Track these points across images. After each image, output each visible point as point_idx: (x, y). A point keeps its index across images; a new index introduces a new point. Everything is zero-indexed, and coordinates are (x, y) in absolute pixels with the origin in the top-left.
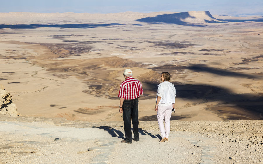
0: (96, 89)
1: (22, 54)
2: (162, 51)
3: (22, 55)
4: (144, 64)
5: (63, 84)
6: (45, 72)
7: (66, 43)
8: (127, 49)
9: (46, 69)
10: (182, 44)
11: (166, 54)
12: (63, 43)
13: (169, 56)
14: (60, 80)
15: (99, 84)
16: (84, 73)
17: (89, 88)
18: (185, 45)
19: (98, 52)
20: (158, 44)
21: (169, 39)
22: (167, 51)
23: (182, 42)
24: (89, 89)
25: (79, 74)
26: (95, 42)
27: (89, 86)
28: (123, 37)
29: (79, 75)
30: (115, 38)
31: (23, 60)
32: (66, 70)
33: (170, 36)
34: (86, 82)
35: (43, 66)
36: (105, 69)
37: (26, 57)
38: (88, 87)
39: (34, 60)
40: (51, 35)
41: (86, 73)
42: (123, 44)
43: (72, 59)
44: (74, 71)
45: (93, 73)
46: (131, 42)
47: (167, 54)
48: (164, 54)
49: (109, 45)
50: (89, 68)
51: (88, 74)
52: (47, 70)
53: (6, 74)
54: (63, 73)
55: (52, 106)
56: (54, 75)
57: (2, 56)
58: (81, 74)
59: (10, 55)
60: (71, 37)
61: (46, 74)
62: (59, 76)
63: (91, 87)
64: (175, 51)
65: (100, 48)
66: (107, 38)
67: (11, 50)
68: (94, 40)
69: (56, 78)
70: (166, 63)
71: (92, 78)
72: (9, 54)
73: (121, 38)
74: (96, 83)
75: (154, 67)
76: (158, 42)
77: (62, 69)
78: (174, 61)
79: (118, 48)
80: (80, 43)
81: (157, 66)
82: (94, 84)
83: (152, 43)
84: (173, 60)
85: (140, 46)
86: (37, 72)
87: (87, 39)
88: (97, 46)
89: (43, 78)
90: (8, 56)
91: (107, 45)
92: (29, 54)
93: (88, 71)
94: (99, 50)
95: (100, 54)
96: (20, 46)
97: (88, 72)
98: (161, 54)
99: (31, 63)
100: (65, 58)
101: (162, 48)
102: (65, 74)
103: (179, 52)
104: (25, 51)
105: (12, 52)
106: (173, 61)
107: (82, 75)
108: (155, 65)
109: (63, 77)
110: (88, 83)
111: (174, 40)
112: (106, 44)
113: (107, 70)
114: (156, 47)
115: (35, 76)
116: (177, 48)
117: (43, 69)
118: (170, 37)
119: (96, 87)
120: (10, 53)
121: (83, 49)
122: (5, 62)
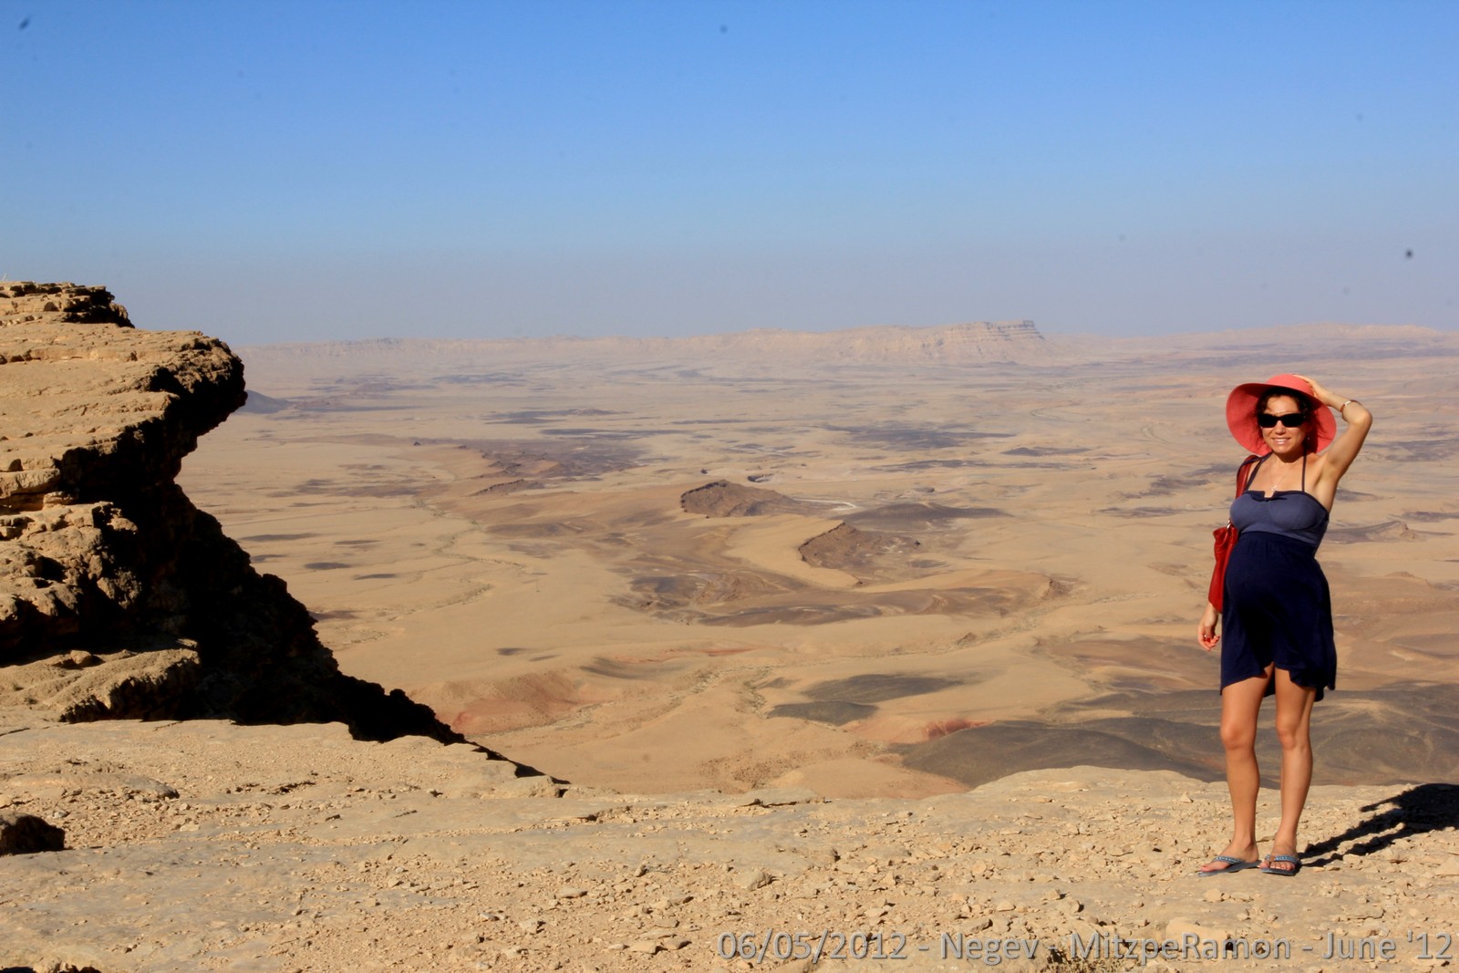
0: (657, 590)
1: (403, 479)
2: (878, 458)
3: (403, 482)
4: (816, 504)
5: (541, 577)
6: (480, 536)
7: (553, 438)
8: (759, 454)
9: (485, 527)
10: (946, 433)
11: (890, 468)
12: (541, 437)
13: (900, 472)
14: (532, 563)
15: (664, 574)
16: (615, 538)
17: (633, 589)
18: (955, 435)
19: (661, 466)
20: (863, 433)
21: (900, 418)
22: (897, 458)
23: (944, 427)
24: (632, 593)
25: (598, 541)
26: (651, 433)
27: (632, 583)
28: (745, 414)
29: (598, 544)
30: (718, 418)
31: (409, 500)
32: (551, 528)
33: (902, 407)
34: (623, 570)
35: (474, 517)
36: (686, 522)
37: (416, 488)
38: (628, 587)
39: (445, 498)
40: (502, 412)
41: (623, 538)
42: (745, 439)
43: (572, 492)
44: (578, 532)
45: (645, 539)
46: (771, 430)
47: (895, 468)
48: (884, 468)
49: (698, 442)
50: (631, 520)
51: (628, 540)
52: (486, 532)
53: (346, 549)
54: (544, 541)
55: (507, 652)
56: (513, 548)
57: (335, 486)
58: (605, 541)
59: (362, 482)
60: (569, 417)
61: (484, 544)
62: (529, 552)
63: (639, 583)
64: (919, 456)
65: (666, 454)
66: (690, 419)
67: (363, 467)
68: (646, 426)
69: (519, 558)
70: (891, 499)
71: (641, 553)
72: (360, 478)
73: (737, 418)
74: (656, 570)
75: (853, 512)
76: (863, 428)
77: (539, 526)
78: (918, 490)
79: (728, 450)
80: (599, 437)
81: (861, 509)
82: (647, 574)
83: (843, 432)
84: (916, 486)
85: (802, 443)
86: (453, 538)
87: (624, 425)
88: (659, 446)
89: (475, 559)
90: (355, 485)
91: (690, 442)
92: (428, 476)
93: (631, 532)
94: (665, 459)
95: (668, 473)
96: (395, 450)
97: (627, 535)
98: (873, 469)
99: (433, 507)
100: (549, 488)
101: (875, 447)
102: (550, 545)
103: (935, 461)
104: (413, 468)
105: (368, 472)
106: (915, 492)
107: (605, 546)
108: (854, 507)
109: (542, 553)
110: (628, 571)
111: (915, 417)
112: (688, 437)
113: (695, 525)
114: (857, 446)
115: (446, 551)
116: (926, 446)
117: (472, 526)
118: (901, 409)
119: (655, 585)
120: (364, 475)
121: (607, 458)
122: (344, 506)
